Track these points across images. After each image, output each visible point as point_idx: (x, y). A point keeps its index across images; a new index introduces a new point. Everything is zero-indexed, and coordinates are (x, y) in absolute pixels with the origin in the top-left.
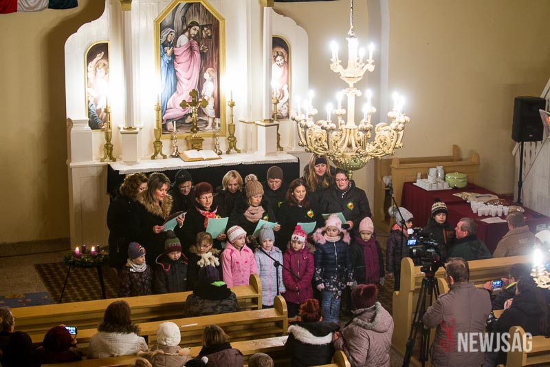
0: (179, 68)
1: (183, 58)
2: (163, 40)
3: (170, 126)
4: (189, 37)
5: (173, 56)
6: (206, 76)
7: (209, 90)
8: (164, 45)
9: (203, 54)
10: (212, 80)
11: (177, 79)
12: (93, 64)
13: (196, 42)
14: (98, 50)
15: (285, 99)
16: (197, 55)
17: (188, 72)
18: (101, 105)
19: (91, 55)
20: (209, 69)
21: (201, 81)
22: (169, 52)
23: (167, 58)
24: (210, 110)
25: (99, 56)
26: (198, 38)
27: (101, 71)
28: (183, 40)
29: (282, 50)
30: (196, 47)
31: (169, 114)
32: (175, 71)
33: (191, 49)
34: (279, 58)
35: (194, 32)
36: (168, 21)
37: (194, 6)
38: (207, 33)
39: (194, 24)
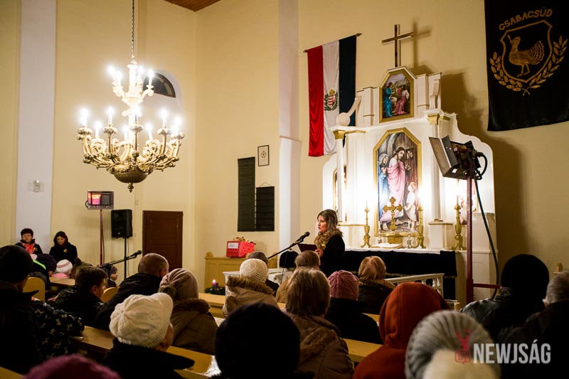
0: (392, 182)
1: (393, 175)
2: (380, 163)
3: (385, 226)
4: (398, 159)
5: (387, 174)
6: (410, 188)
7: (411, 198)
8: (380, 166)
9: (407, 172)
10: (414, 191)
13: (402, 163)
16: (403, 172)
17: (397, 184)
20: (412, 183)
21: (406, 192)
22: (384, 171)
23: (383, 176)
24: (412, 215)
26: (403, 159)
28: (394, 161)
30: (402, 167)
31: (384, 218)
32: (388, 185)
33: (399, 168)
35: (400, 155)
36: (383, 148)
37: (401, 135)
38: (410, 154)
39: (401, 149)
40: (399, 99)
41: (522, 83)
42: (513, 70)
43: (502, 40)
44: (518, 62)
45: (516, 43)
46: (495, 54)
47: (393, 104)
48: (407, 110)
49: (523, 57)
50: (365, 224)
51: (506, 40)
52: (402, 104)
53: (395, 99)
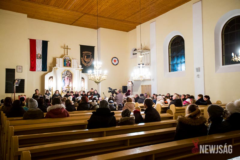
1: (66, 80)
3: (64, 91)
5: (64, 79)
6: (70, 83)
7: (70, 86)
8: (63, 77)
9: (70, 79)
11: (65, 83)
12: (50, 80)
14: (51, 77)
16: (69, 80)
17: (67, 82)
18: (51, 87)
19: (50, 78)
21: (69, 84)
25: (51, 78)
26: (69, 77)
27: (51, 81)
28: (66, 77)
31: (63, 90)
33: (67, 78)
35: (68, 75)
36: (64, 74)
37: (68, 71)
38: (70, 76)
39: (68, 74)
40: (68, 63)
41: (86, 65)
42: (85, 62)
44: (86, 61)
45: (86, 56)
47: (66, 64)
48: (70, 65)
49: (87, 60)
51: (84, 56)
52: (69, 64)
53: (67, 63)
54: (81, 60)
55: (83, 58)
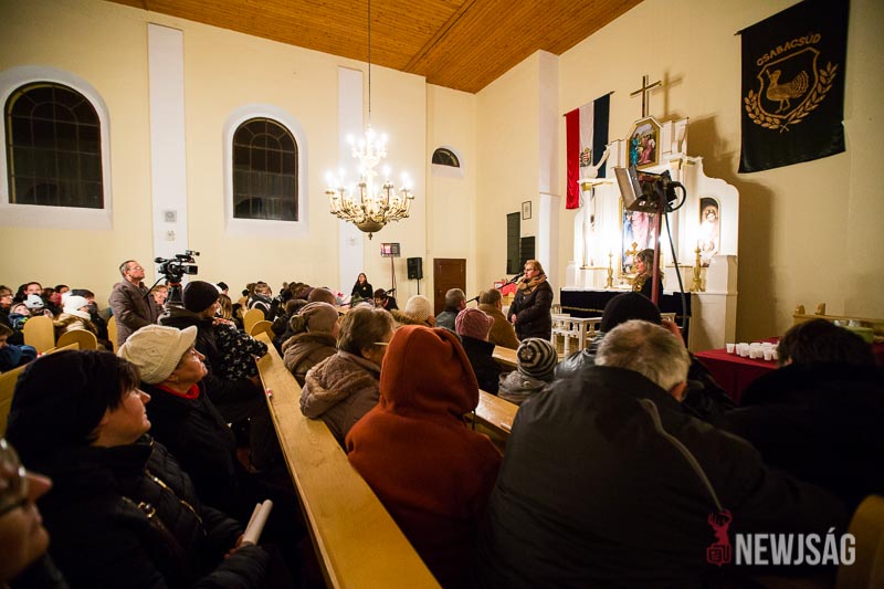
0: (634, 229)
1: (637, 222)
6: (652, 234)
8: (625, 214)
9: (651, 219)
11: (633, 237)
15: (715, 251)
16: (647, 219)
17: (641, 230)
21: (649, 238)
22: (629, 218)
23: (627, 223)
29: (714, 208)
31: (627, 261)
32: (632, 231)
33: (642, 215)
34: (711, 215)
40: (645, 148)
41: (780, 120)
42: (770, 107)
43: (759, 77)
44: (777, 98)
45: (775, 77)
46: (751, 92)
48: (652, 158)
49: (783, 91)
50: (608, 266)
51: (765, 76)
52: (648, 153)
54: (743, 104)
55: (756, 92)
